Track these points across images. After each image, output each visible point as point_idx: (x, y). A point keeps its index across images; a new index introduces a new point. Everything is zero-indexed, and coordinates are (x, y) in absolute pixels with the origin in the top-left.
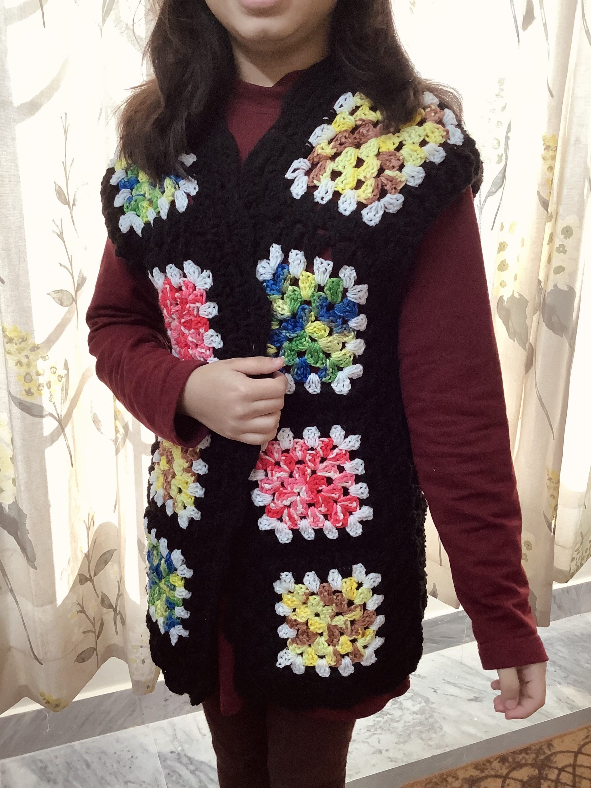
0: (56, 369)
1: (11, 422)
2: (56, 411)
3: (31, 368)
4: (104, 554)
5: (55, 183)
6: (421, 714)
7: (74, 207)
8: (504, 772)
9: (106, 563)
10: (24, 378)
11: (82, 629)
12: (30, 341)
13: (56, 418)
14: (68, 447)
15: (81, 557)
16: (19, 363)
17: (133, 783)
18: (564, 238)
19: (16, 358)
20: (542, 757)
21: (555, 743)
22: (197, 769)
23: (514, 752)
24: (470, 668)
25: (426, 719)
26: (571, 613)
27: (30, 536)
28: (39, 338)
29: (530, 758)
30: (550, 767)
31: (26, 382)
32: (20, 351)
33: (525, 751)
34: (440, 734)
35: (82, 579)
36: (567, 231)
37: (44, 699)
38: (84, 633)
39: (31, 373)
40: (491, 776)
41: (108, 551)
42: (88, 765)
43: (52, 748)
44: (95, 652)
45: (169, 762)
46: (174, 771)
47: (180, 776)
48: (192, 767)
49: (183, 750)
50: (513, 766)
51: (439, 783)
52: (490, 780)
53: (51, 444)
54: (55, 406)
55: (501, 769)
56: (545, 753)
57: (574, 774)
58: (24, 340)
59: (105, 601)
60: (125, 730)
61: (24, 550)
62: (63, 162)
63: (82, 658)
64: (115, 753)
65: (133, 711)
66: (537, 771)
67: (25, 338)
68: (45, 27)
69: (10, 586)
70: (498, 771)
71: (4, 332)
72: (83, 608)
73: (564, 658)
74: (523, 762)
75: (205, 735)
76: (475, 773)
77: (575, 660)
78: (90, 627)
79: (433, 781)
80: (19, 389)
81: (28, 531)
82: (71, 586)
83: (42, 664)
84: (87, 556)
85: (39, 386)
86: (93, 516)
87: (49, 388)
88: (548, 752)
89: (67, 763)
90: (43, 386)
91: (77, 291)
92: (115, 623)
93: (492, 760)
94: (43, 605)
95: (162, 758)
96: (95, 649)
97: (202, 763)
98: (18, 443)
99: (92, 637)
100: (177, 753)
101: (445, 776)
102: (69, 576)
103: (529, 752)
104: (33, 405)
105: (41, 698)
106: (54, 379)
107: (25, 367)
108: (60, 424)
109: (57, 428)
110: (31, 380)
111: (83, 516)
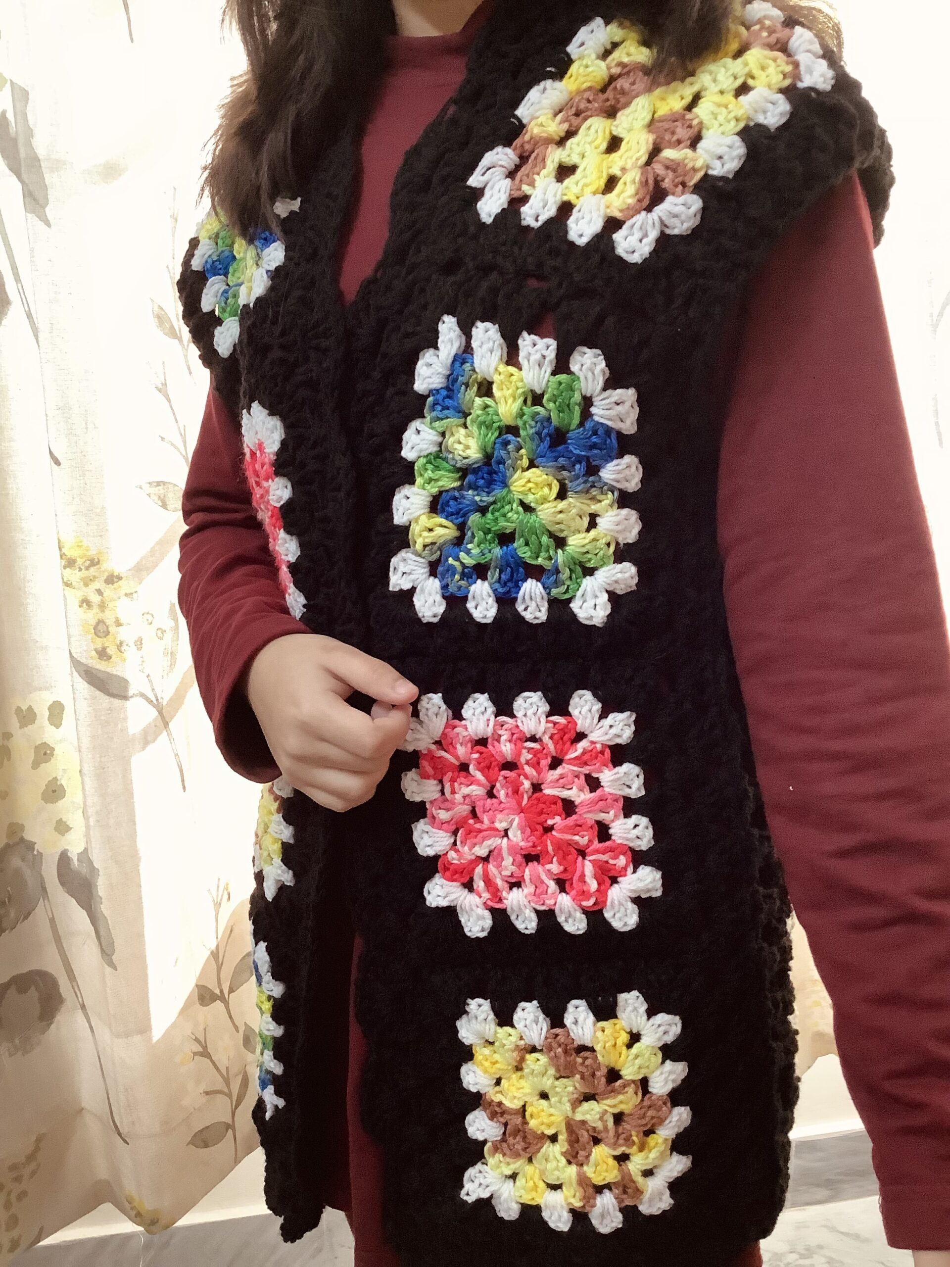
0: (153, 616)
2: (153, 690)
3: (107, 612)
5: (153, 300)
10: (94, 629)
11: (203, 1087)
12: (104, 566)
13: (152, 701)
14: (177, 756)
15: (202, 956)
16: (86, 602)
19: (80, 594)
27: (105, 908)
28: (121, 562)
31: (99, 637)
32: (87, 582)
35: (204, 996)
37: (133, 1209)
38: (207, 1093)
39: (108, 622)
44: (230, 1131)
53: (144, 748)
54: (150, 682)
58: (94, 562)
59: (249, 1040)
63: (204, 1139)
67: (96, 560)
68: (132, 41)
69: (80, 1000)
71: (60, 549)
72: (205, 1048)
78: (220, 1084)
80: (85, 648)
81: (101, 898)
82: (181, 1006)
83: (128, 1144)
84: (215, 955)
85: (121, 644)
87: (140, 649)
90: (128, 645)
94: (127, 1036)
96: (229, 1126)
98: (86, 742)
99: (224, 1103)
104: (110, 676)
105: (127, 1205)
106: (148, 633)
107: (95, 610)
108: (160, 712)
109: (155, 720)
110: (107, 633)
111: (207, 882)
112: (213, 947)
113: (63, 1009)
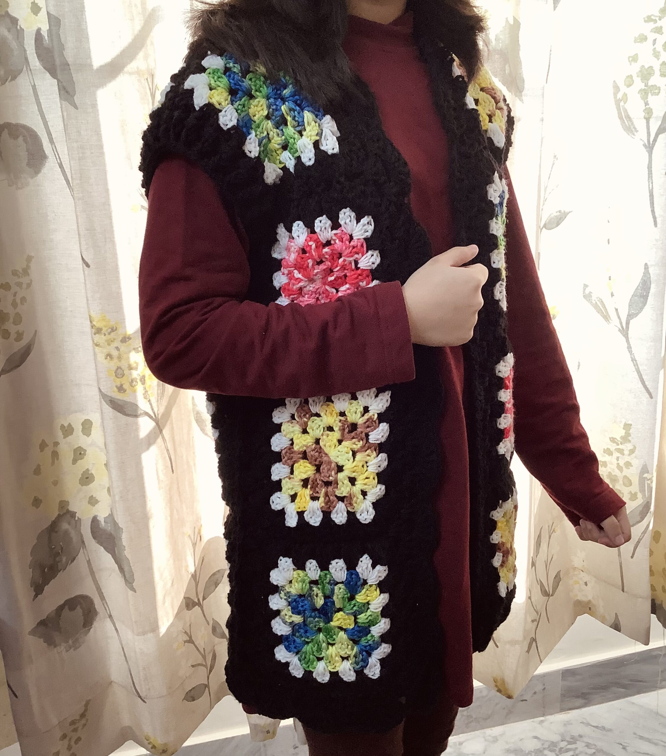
1: (103, 423)
2: (153, 409)
3: (123, 361)
4: (214, 574)
9: (216, 585)
10: (115, 373)
11: (190, 663)
12: (120, 331)
13: (152, 417)
14: (168, 450)
15: (187, 578)
16: (109, 356)
19: (105, 351)
27: (127, 553)
28: (130, 327)
31: (118, 378)
32: (109, 342)
35: (189, 603)
37: (149, 744)
38: (193, 666)
39: (123, 367)
41: (219, 571)
44: (207, 689)
53: (148, 448)
54: (151, 404)
58: (113, 330)
59: (216, 630)
61: (121, 568)
63: (192, 696)
67: (115, 328)
69: (108, 612)
71: (91, 322)
72: (190, 637)
78: (200, 660)
80: (110, 386)
81: (125, 547)
82: (176, 612)
83: (145, 703)
84: (194, 576)
85: (132, 381)
86: (200, 531)
87: (143, 383)
90: (136, 382)
94: (144, 633)
96: (206, 686)
98: (111, 447)
99: (203, 671)
102: (172, 600)
104: (126, 403)
105: (146, 742)
107: (115, 360)
108: (157, 424)
109: (154, 429)
110: (123, 375)
111: (188, 530)
112: (193, 571)
113: (97, 619)
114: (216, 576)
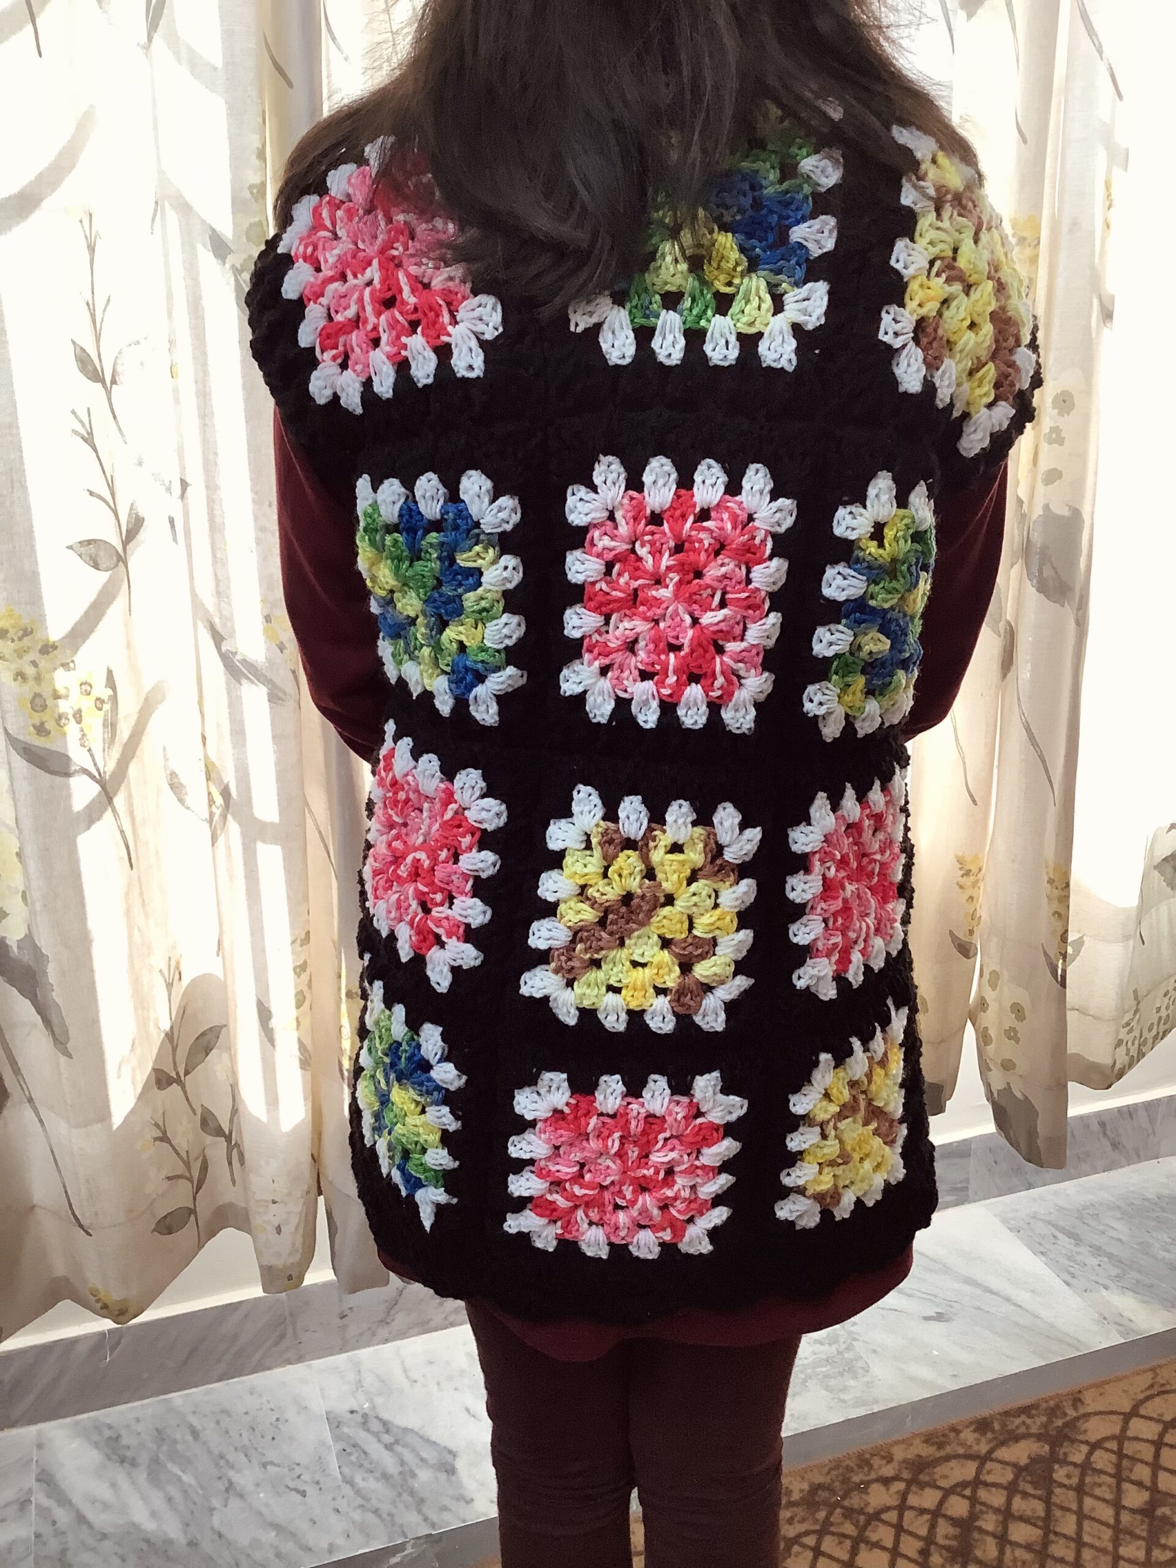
0: (91, 686)
1: (13, 787)
2: (95, 764)
3: (43, 684)
4: (203, 1034)
5: (74, 342)
6: (830, 1344)
7: (114, 386)
8: (984, 1448)
9: (207, 1051)
10: (31, 703)
11: (165, 1173)
12: (38, 635)
13: (95, 776)
14: (122, 832)
15: (157, 1038)
16: (20, 676)
17: (279, 1466)
18: (1059, 414)
19: (14, 667)
20: (1059, 1423)
21: (1088, 1397)
22: (397, 1442)
23: (1007, 1413)
24: (931, 1260)
25: (840, 1353)
26: (1139, 1156)
27: (57, 996)
28: (56, 629)
29: (1036, 1424)
30: (1073, 1441)
31: (36, 711)
32: (20, 653)
33: (1026, 1410)
34: (865, 1379)
35: (161, 1079)
36: (1064, 401)
37: (98, 1301)
38: (169, 1178)
39: (44, 694)
40: (957, 1457)
41: (211, 1029)
42: (195, 1434)
43: (130, 1405)
44: (192, 1217)
45: (346, 1430)
46: (355, 1445)
47: (365, 1453)
48: (388, 1439)
49: (374, 1408)
50: (1001, 1438)
51: (855, 1468)
52: (953, 1463)
53: (89, 828)
54: (92, 756)
55: (978, 1444)
56: (1065, 1414)
57: (1120, 1454)
58: (27, 633)
59: (208, 1123)
60: (268, 1372)
61: (47, 1022)
62: (88, 304)
63: (168, 1225)
64: (246, 1413)
65: (282, 1337)
66: (1047, 1448)
67: (30, 630)
68: (40, 55)
69: (27, 1093)
70: (971, 1446)
72: (165, 1133)
73: (1119, 1240)
74: (1022, 1430)
75: (415, 1381)
76: (927, 1451)
77: (1140, 1244)
78: (181, 1169)
79: (844, 1464)
80: (22, 724)
81: (52, 986)
82: (139, 1091)
83: (91, 1235)
84: (169, 1036)
85: (60, 717)
86: (178, 963)
87: (79, 722)
88: (1072, 1413)
89: (157, 1430)
90: (67, 718)
91: (125, 543)
92: (230, 1163)
93: (960, 1428)
94: (86, 1125)
95: (335, 1422)
96: (192, 1211)
97: (406, 1430)
98: (27, 823)
99: (184, 1189)
100: (361, 1413)
101: (867, 1456)
102: (134, 1070)
103: (1033, 1412)
104: (50, 752)
105: (92, 1299)
106: (87, 704)
107: (31, 683)
108: (104, 787)
109: (98, 796)
110: (45, 707)
111: (159, 961)
112: (167, 1027)
113: (9, 1104)
114: (207, 1037)
